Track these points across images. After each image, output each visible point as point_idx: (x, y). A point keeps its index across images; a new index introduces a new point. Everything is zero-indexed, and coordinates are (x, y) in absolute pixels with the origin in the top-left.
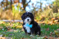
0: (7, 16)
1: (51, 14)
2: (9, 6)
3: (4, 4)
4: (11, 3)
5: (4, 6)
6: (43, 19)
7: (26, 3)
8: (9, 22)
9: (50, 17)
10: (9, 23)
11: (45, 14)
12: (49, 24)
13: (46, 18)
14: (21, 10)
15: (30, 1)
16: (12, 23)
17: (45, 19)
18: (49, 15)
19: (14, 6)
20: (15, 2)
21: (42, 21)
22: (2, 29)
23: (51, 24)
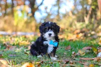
0: (6, 26)
1: (73, 24)
2: (9, 10)
4: (13, 6)
5: (2, 11)
7: (36, 6)
8: (9, 35)
10: (9, 37)
11: (65, 24)
12: (70, 40)
13: (66, 30)
15: (42, 4)
16: (14, 37)
18: (71, 25)
23: (74, 40)
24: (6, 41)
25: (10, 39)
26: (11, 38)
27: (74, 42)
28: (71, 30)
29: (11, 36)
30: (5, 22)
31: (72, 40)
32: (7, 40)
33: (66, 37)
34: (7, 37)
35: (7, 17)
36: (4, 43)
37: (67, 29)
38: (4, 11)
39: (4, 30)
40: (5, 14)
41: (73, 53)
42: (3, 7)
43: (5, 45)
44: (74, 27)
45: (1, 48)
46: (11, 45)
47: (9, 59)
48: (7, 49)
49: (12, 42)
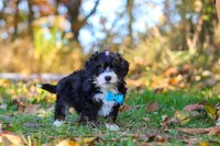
0: (17, 61)
1: (163, 55)
2: (22, 27)
3: (6, 20)
4: (31, 17)
5: (7, 28)
6: (138, 71)
7: (81, 17)
8: (24, 82)
9: (160, 65)
10: (25, 86)
11: (144, 55)
12: (157, 90)
13: (148, 69)
14: (65, 41)
15: (94, 12)
16: (35, 85)
17: (145, 70)
18: (158, 58)
19: (40, 27)
20: (43, 15)
23: (165, 90)
24: (17, 94)
25: (26, 90)
26: (28, 88)
27: (166, 94)
28: (159, 68)
29: (29, 83)
30: (16, 51)
31: (161, 90)
32: (19, 90)
33: (147, 84)
34: (20, 84)
35: (18, 42)
36: (14, 97)
37: (150, 66)
38: (12, 29)
39: (12, 70)
40: (15, 36)
41: (164, 117)
42: (11, 19)
43: (15, 102)
44: (165, 61)
45: (8, 109)
46: (29, 102)
47: (25, 134)
48: (20, 111)
49: (31, 95)
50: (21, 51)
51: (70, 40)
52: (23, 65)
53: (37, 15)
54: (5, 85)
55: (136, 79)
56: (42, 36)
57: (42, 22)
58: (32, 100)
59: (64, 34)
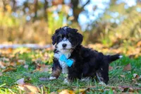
0: (36, 36)
1: (136, 32)
2: (40, 13)
3: (29, 8)
4: (46, 6)
5: (30, 13)
6: (118, 43)
7: (80, 6)
8: (41, 50)
9: (134, 39)
10: (41, 52)
11: (123, 32)
13: (125, 41)
14: (69, 22)
15: (88, 2)
16: (48, 52)
17: (123, 42)
18: (132, 34)
19: (52, 13)
20: (54, 4)
21: (115, 47)
22: (24, 65)
24: (35, 58)
25: (41, 55)
26: (43, 54)
27: (137, 59)
28: (133, 41)
29: (43, 51)
31: (134, 56)
32: (37, 55)
33: (124, 52)
34: (37, 51)
35: (37, 23)
36: (33, 60)
37: (127, 39)
38: (33, 14)
39: (33, 42)
40: (35, 18)
41: (135, 75)
42: (32, 7)
43: (34, 63)
44: (137, 36)
45: (29, 68)
46: (43, 63)
47: (40, 85)
48: (37, 70)
49: (44, 58)
50: (39, 29)
51: (72, 21)
52: (40, 38)
53: (50, 4)
54: (28, 52)
55: (117, 48)
56: (53, 19)
57: (54, 9)
58: (45, 62)
59: (68, 17)
